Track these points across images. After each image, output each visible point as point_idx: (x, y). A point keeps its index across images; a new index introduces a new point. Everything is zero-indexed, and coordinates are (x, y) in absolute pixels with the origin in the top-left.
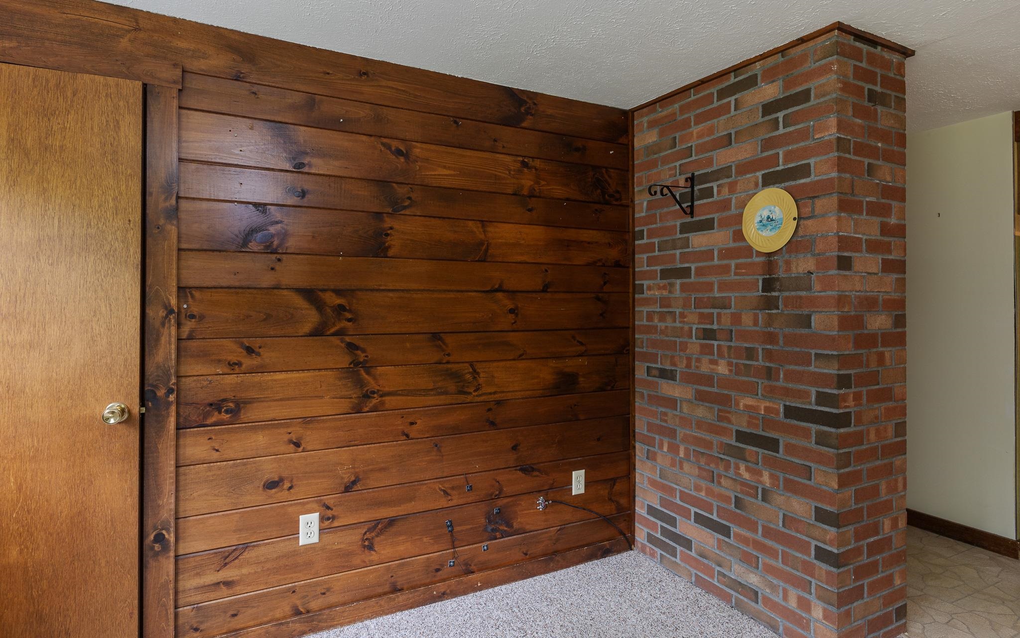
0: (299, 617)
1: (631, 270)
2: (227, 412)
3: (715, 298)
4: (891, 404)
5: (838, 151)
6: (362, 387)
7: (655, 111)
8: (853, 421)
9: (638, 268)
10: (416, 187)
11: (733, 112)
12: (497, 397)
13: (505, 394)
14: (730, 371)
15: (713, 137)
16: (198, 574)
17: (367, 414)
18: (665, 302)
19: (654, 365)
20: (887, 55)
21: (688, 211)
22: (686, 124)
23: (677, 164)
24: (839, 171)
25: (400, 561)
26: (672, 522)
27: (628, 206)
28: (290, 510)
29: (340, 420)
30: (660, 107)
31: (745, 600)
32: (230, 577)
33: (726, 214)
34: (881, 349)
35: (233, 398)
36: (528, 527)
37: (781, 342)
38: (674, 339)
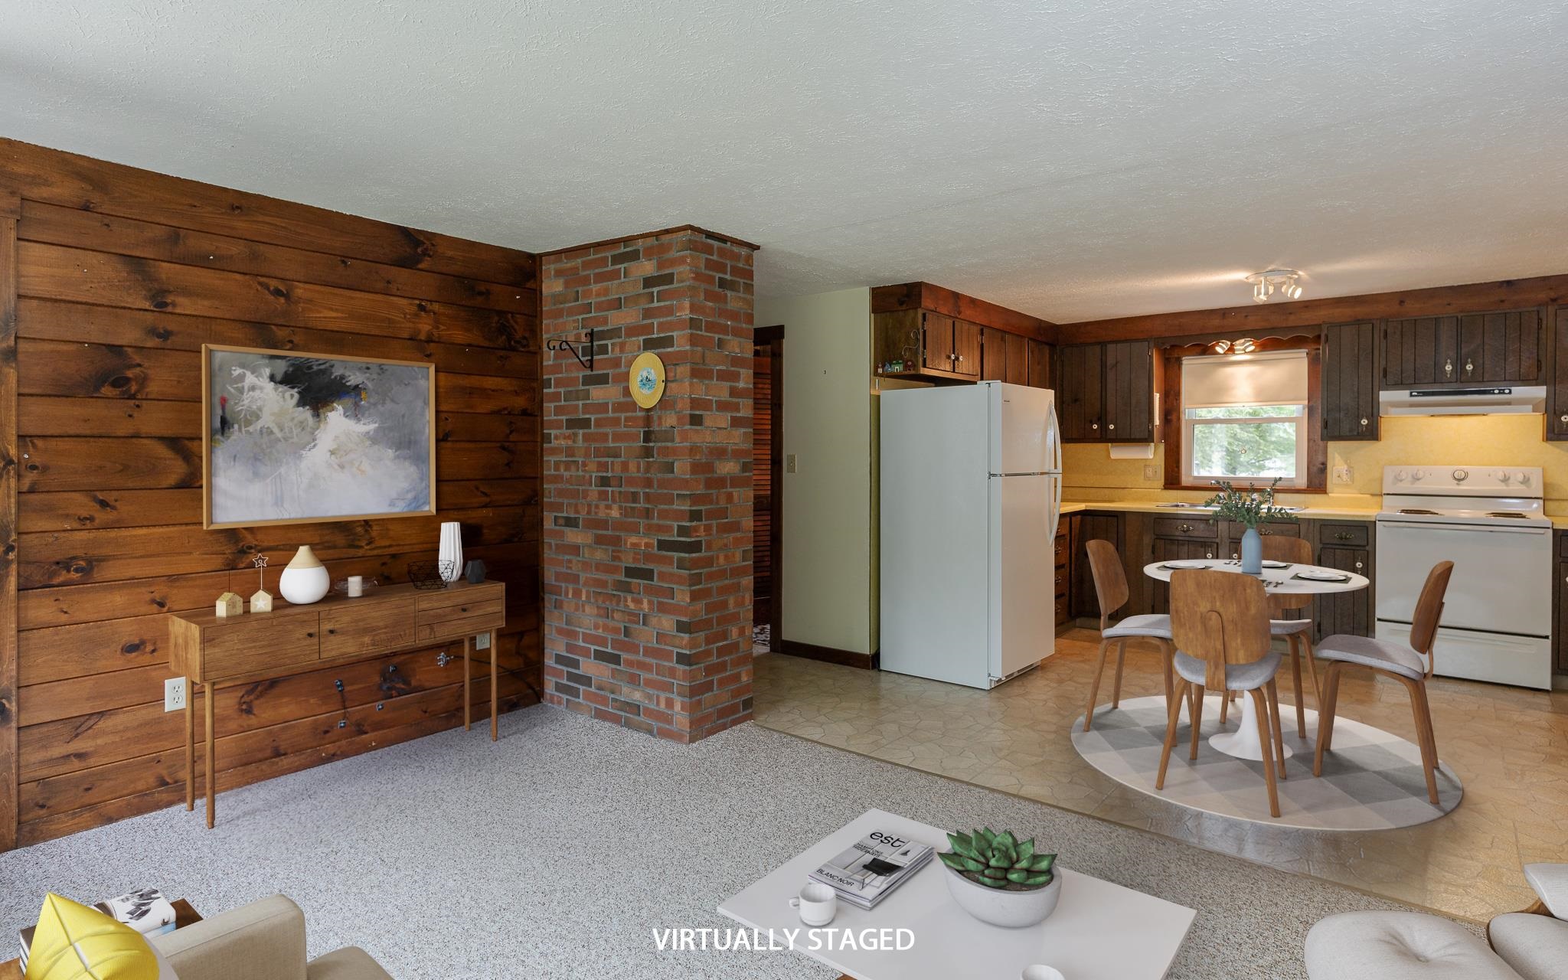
0: (166, 787)
1: (539, 419)
2: (77, 570)
3: (609, 448)
4: (738, 535)
5: (690, 329)
6: (237, 542)
7: (560, 260)
8: (703, 548)
9: (547, 416)
10: (299, 329)
11: (623, 279)
12: (392, 551)
13: (401, 547)
14: (621, 514)
15: (608, 298)
16: (45, 747)
17: (243, 570)
18: (570, 451)
19: (560, 515)
20: (736, 249)
21: (588, 364)
22: (586, 281)
23: (580, 317)
24: (691, 345)
25: (283, 725)
26: (575, 664)
27: (536, 354)
28: (154, 674)
29: (212, 577)
30: (566, 258)
31: (631, 716)
32: (83, 748)
33: (618, 371)
34: (731, 490)
35: (84, 556)
36: (427, 684)
37: (655, 486)
38: (576, 487)
